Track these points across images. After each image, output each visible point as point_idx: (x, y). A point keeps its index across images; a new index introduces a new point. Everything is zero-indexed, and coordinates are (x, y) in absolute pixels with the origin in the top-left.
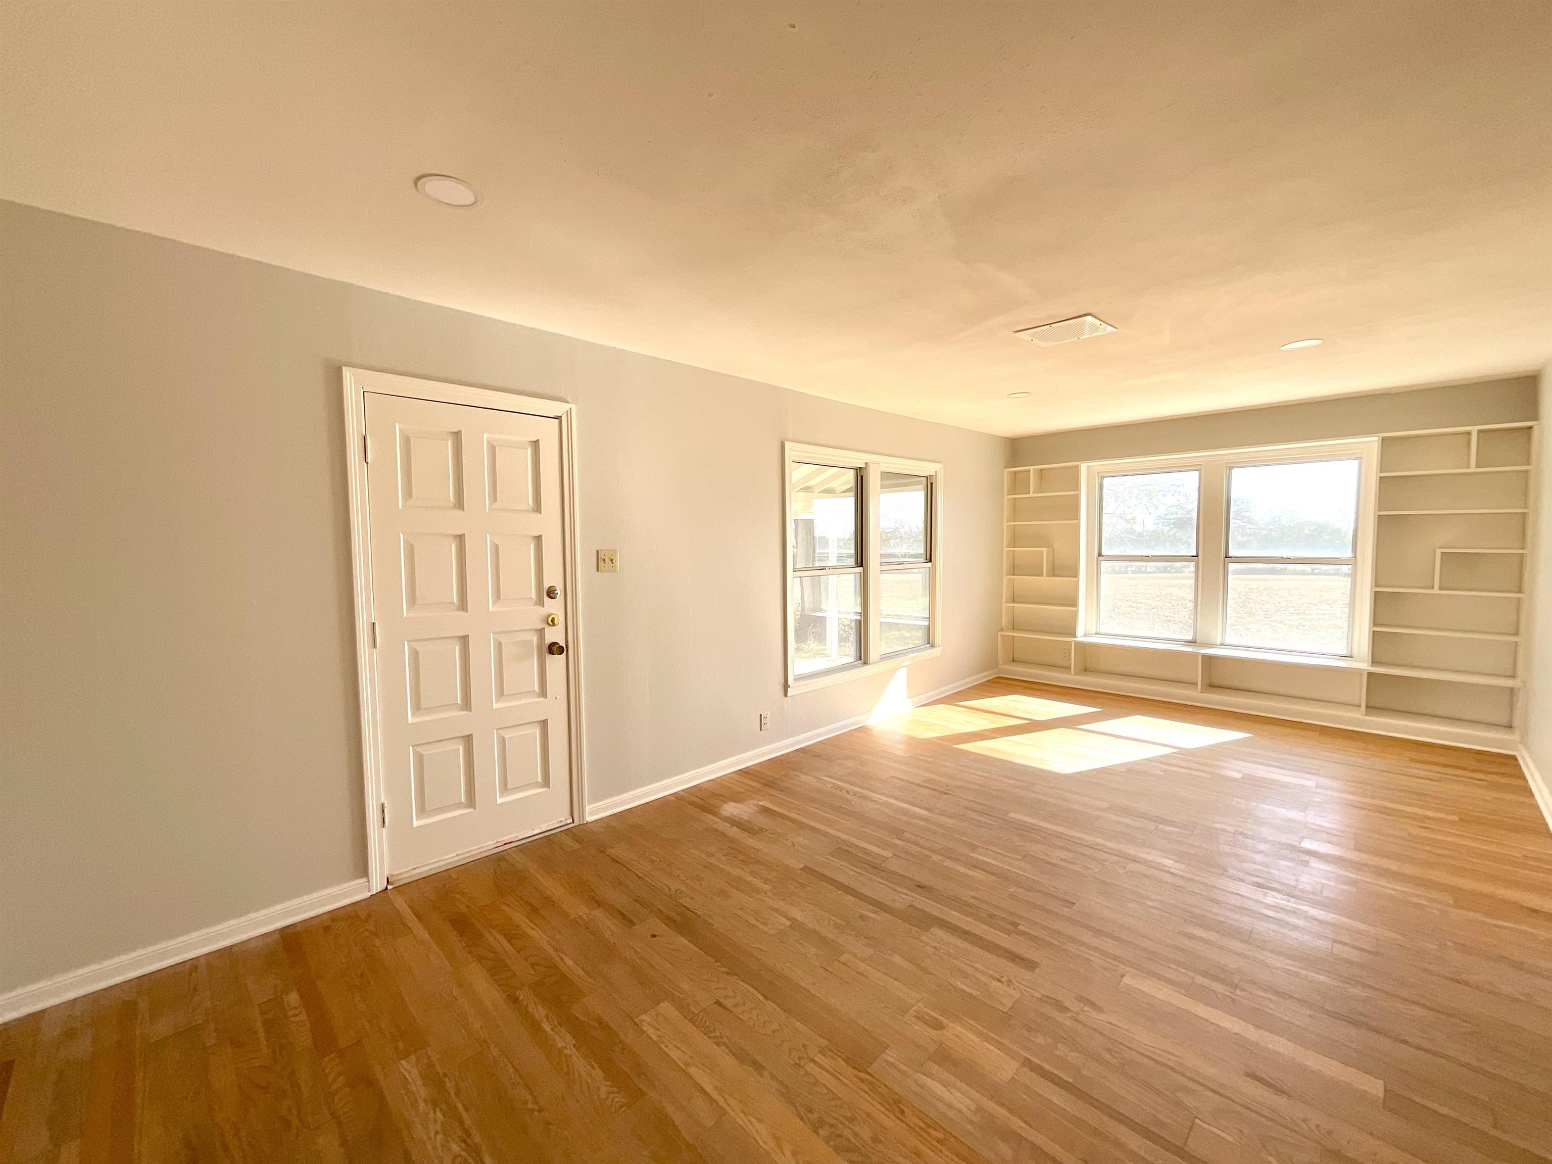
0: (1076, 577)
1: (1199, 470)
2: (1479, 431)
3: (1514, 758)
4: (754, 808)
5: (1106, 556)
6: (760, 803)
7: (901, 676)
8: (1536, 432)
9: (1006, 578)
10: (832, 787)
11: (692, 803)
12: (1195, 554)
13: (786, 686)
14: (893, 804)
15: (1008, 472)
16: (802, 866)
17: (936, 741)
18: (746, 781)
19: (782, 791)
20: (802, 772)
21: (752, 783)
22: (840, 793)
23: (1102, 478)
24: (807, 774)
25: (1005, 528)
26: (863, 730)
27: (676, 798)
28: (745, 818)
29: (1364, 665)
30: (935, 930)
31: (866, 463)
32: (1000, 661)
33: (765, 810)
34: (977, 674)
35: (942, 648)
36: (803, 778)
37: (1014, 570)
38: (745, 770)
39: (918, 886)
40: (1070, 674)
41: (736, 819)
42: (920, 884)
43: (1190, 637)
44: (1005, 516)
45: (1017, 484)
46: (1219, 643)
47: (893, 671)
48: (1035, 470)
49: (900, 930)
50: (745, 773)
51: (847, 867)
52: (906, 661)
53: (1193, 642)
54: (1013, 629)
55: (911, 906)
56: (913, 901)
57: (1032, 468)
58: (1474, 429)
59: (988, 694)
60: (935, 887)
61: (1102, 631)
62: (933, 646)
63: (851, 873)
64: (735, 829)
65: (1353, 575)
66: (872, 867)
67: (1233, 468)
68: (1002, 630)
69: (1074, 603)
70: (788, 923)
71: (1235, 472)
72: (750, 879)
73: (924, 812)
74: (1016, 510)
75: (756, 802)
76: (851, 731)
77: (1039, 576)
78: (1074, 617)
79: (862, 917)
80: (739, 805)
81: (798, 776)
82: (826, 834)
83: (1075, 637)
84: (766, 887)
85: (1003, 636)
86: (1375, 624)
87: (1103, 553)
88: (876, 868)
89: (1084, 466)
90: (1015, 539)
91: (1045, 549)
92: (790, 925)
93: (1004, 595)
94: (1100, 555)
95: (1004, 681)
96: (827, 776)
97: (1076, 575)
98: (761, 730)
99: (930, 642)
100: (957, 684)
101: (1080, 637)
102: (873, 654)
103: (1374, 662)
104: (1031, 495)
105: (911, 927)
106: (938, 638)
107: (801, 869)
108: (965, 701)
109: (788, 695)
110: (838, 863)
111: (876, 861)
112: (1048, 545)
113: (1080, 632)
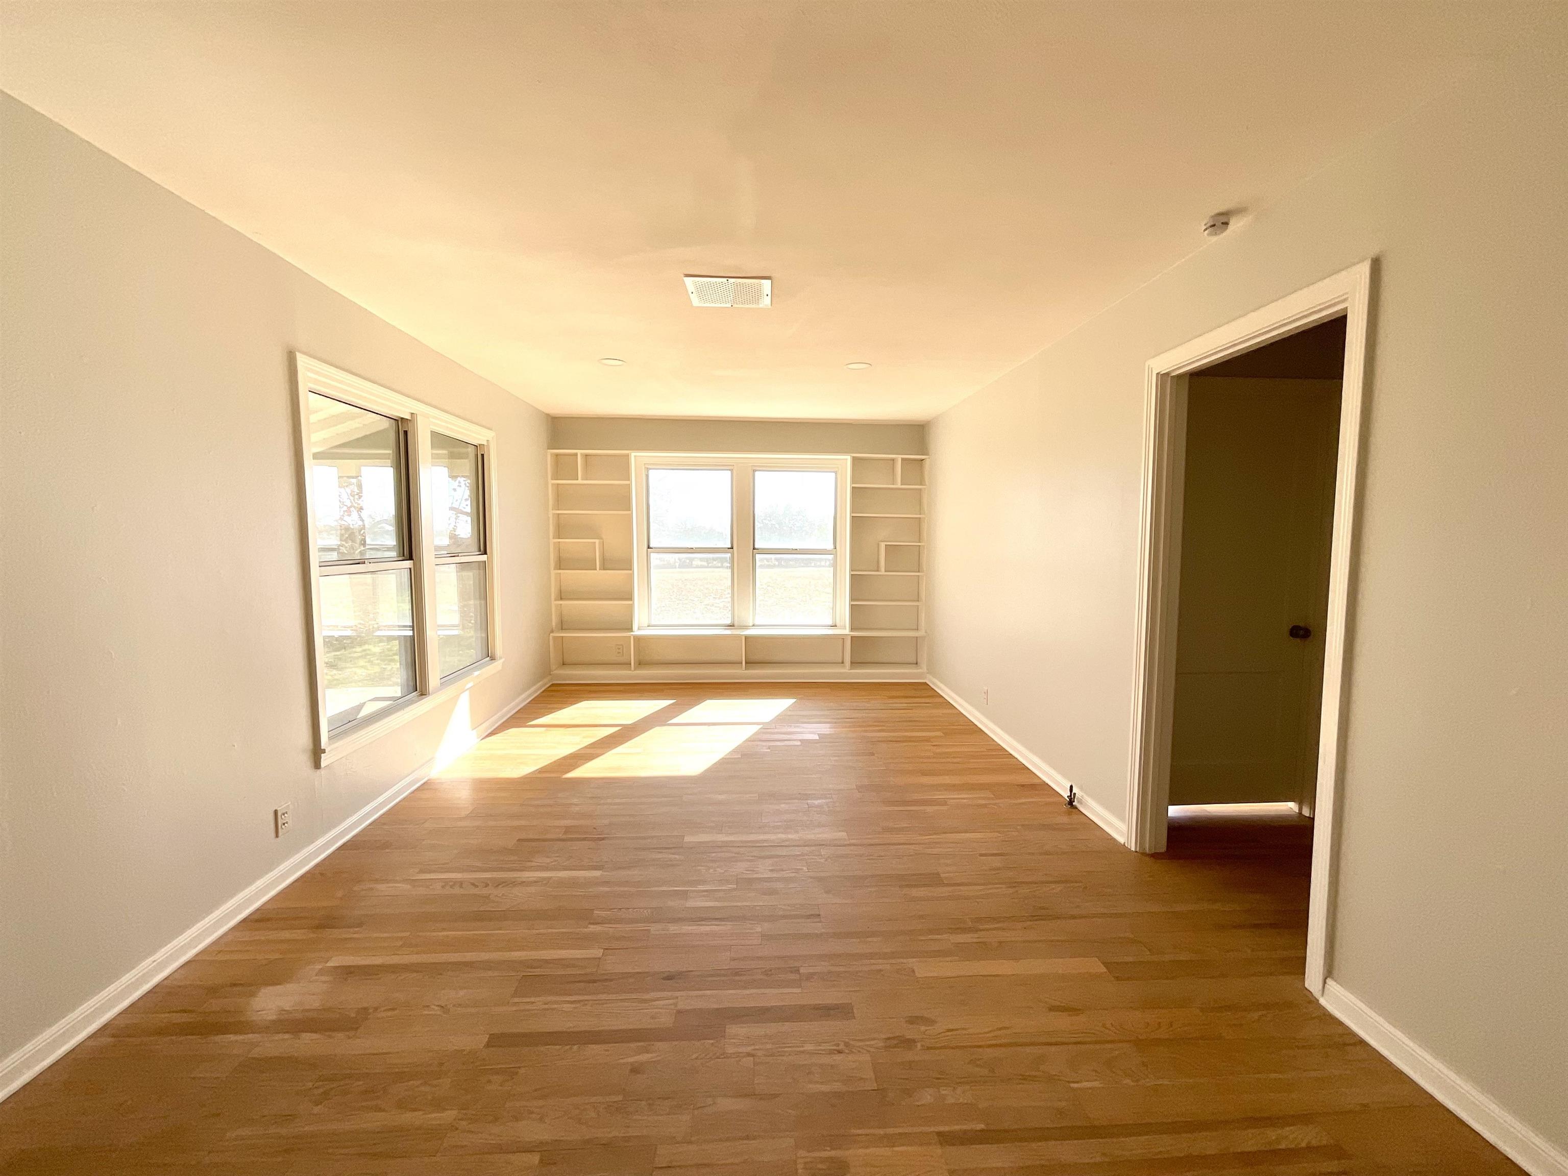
0: (631, 570)
1: (732, 470)
2: (903, 459)
3: (926, 684)
4: (324, 978)
5: (655, 548)
6: (330, 964)
7: (464, 701)
8: (927, 464)
9: (554, 572)
10: (443, 887)
11: (161, 1031)
12: (730, 547)
13: (317, 752)
14: (550, 878)
15: (552, 454)
16: (485, 1039)
17: (540, 776)
18: (273, 935)
19: (360, 925)
20: (377, 881)
21: (286, 935)
22: (462, 891)
23: (648, 469)
24: (387, 881)
25: (551, 516)
26: (427, 786)
27: (113, 1036)
28: (316, 1004)
29: (847, 631)
30: (734, 1030)
31: (412, 414)
32: (553, 667)
33: (348, 972)
34: (534, 685)
35: (503, 660)
36: (383, 888)
37: (561, 563)
38: (256, 917)
39: (665, 979)
40: (630, 670)
41: (299, 1016)
42: (665, 975)
43: (729, 622)
44: (551, 503)
45: (562, 467)
46: (751, 625)
47: (455, 699)
48: (581, 454)
49: (694, 1056)
50: (257, 921)
51: (556, 1002)
52: (469, 683)
53: (731, 626)
54: (562, 629)
55: (679, 1012)
56: (675, 1004)
57: (579, 452)
58: (899, 458)
59: (556, 706)
60: (684, 970)
61: (653, 623)
62: (493, 659)
63: (567, 1007)
64: (307, 1037)
65: (834, 565)
66: (589, 982)
67: (756, 471)
68: (552, 631)
69: (630, 597)
70: (535, 1158)
71: (757, 473)
72: (408, 1118)
73: (597, 873)
74: (561, 497)
75: (318, 967)
76: (413, 792)
77: (594, 570)
78: (630, 610)
79: (636, 1070)
80: (290, 987)
81: (372, 889)
82: (488, 966)
83: (632, 631)
84: (449, 1115)
85: (555, 638)
86: (852, 599)
87: (651, 546)
88: (594, 981)
89: (633, 455)
90: (562, 529)
91: (597, 541)
92: (541, 1161)
93: (553, 589)
94: (649, 547)
95: (559, 688)
96: (422, 871)
97: (630, 568)
98: (277, 836)
99: (489, 655)
100: (517, 701)
101: (636, 632)
102: (433, 679)
103: (852, 629)
104: (580, 481)
105: (703, 1041)
106: (499, 651)
107: (488, 1045)
108: (537, 718)
109: (323, 764)
110: (538, 1002)
111: (588, 971)
112: (600, 538)
113: (635, 627)
